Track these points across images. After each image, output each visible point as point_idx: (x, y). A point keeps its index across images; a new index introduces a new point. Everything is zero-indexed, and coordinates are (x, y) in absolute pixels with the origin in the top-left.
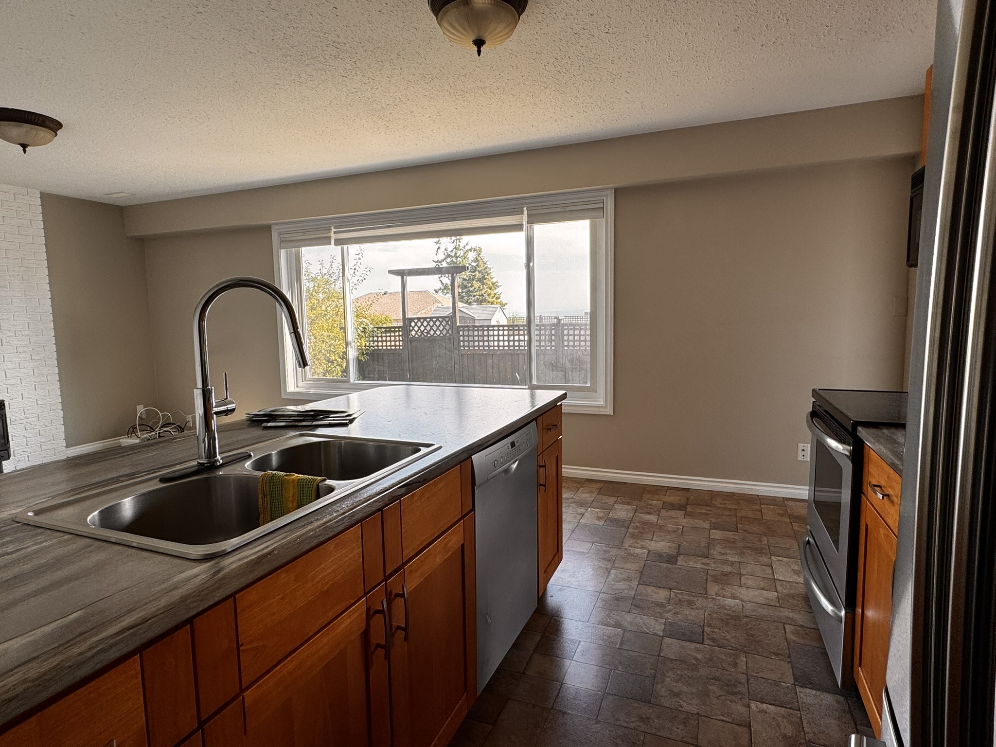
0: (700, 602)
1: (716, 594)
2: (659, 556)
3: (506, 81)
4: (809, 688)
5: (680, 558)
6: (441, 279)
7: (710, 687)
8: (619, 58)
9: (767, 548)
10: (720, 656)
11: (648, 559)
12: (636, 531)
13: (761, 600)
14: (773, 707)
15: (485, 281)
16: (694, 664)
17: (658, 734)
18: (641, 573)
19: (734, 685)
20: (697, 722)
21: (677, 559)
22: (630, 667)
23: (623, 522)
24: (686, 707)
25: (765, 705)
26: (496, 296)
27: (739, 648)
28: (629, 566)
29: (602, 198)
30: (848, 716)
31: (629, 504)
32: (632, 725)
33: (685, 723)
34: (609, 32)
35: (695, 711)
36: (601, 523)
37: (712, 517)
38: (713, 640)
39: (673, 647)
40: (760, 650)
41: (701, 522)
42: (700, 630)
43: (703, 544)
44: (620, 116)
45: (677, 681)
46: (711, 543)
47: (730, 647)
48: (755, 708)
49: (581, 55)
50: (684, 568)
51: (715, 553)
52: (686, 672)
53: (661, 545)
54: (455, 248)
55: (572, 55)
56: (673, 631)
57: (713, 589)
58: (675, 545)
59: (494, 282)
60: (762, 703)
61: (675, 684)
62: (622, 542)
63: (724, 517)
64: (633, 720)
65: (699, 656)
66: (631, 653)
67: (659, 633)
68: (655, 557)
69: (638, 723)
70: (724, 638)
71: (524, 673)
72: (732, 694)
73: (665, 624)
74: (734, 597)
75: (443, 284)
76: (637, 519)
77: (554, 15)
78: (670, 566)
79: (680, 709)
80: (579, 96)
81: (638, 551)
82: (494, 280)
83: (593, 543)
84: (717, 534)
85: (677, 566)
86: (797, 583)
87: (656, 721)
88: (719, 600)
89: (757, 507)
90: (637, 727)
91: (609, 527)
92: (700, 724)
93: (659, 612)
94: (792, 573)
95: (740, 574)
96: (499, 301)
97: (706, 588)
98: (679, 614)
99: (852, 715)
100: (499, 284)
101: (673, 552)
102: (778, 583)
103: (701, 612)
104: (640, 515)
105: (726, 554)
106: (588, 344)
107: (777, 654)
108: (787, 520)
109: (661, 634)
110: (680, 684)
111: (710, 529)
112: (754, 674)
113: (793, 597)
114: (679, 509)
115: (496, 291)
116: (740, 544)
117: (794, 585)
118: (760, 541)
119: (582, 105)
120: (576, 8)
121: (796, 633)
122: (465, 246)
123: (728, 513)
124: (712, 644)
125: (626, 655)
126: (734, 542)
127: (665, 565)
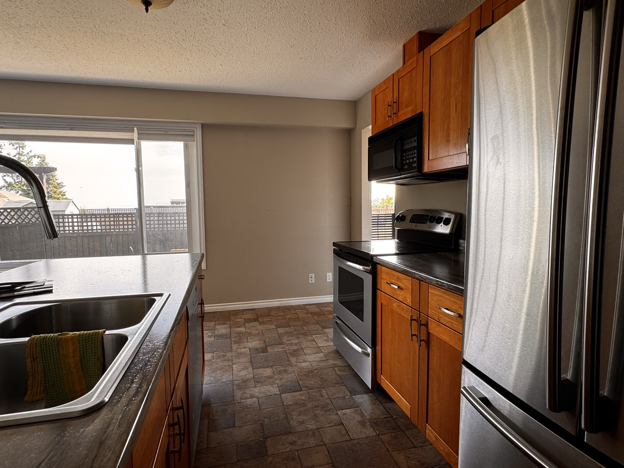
0: (290, 369)
1: (296, 362)
2: (257, 350)
3: (143, 35)
4: (357, 395)
5: (268, 348)
6: (5, 178)
7: (317, 412)
8: (225, 43)
9: (308, 331)
10: (313, 394)
11: (251, 353)
12: (236, 339)
13: (318, 359)
14: (348, 410)
15: (50, 181)
16: (303, 403)
17: (304, 448)
18: (251, 362)
19: (326, 407)
20: (319, 432)
21: (267, 350)
22: (271, 418)
23: (226, 335)
24: (310, 427)
25: (344, 410)
26: (61, 194)
27: (320, 386)
28: (242, 360)
29: (193, 129)
30: (377, 401)
31: (224, 324)
32: (288, 450)
33: (313, 436)
34: (226, 25)
35: (316, 427)
36: (213, 339)
37: (274, 322)
38: (306, 387)
39: (288, 398)
40: (329, 384)
41: (270, 326)
42: (297, 384)
43: (277, 338)
44: (211, 79)
45: (299, 415)
46: (280, 336)
47: (316, 388)
48: (341, 414)
49: (202, 34)
50: (273, 353)
51: (285, 341)
52: (301, 409)
53: (254, 343)
54: (19, 154)
55: (197, 32)
56: (284, 390)
57: (293, 360)
58: (262, 342)
59: (59, 182)
60: (343, 410)
61: (299, 417)
62: (231, 347)
63: (280, 321)
64: (287, 446)
65: (304, 398)
66: (268, 410)
67: (277, 393)
68: (255, 351)
69: (291, 447)
70: (311, 384)
71: (208, 448)
72: (328, 411)
73: (278, 387)
74: (305, 362)
75: (7, 182)
76: (233, 331)
77: (196, 2)
78: (265, 354)
79: (308, 429)
80: (190, 59)
81: (243, 350)
82: (59, 181)
83: (213, 352)
84: (281, 331)
85: (269, 353)
86: (329, 346)
87: (299, 441)
88: (299, 365)
89: (293, 312)
90: (291, 449)
91: (219, 341)
92: (321, 433)
93: (272, 382)
94: (325, 342)
95: (302, 348)
96: (64, 197)
97: (289, 361)
98: (283, 379)
99: (379, 400)
100: (64, 185)
101: (263, 345)
102: (321, 348)
103: (293, 374)
104: (234, 329)
105: (290, 340)
106: (186, 225)
107: (337, 384)
108: (310, 315)
109: (279, 393)
110: (301, 417)
111: (276, 329)
112: (333, 397)
113: (330, 353)
114: (255, 321)
115: (61, 190)
116: (295, 333)
117: (328, 347)
118: (303, 329)
119: (190, 66)
120: (212, 3)
121: (340, 370)
122: (28, 153)
123: (281, 318)
124: (306, 389)
125: (265, 412)
126: (292, 333)
127: (262, 354)
